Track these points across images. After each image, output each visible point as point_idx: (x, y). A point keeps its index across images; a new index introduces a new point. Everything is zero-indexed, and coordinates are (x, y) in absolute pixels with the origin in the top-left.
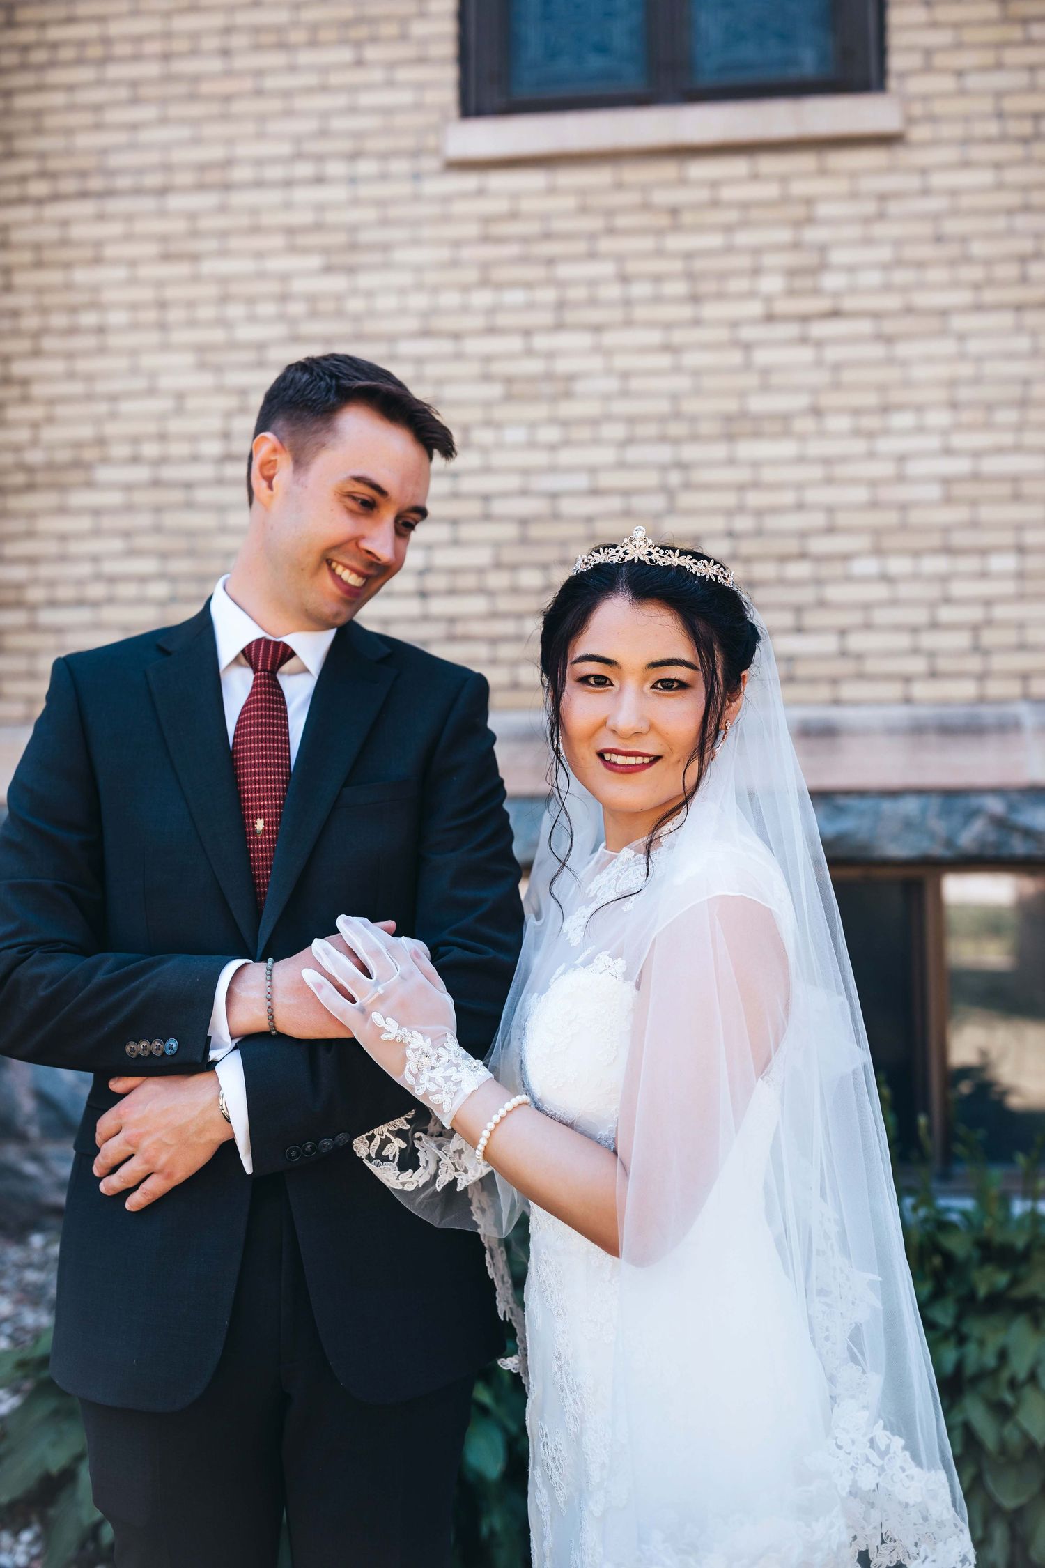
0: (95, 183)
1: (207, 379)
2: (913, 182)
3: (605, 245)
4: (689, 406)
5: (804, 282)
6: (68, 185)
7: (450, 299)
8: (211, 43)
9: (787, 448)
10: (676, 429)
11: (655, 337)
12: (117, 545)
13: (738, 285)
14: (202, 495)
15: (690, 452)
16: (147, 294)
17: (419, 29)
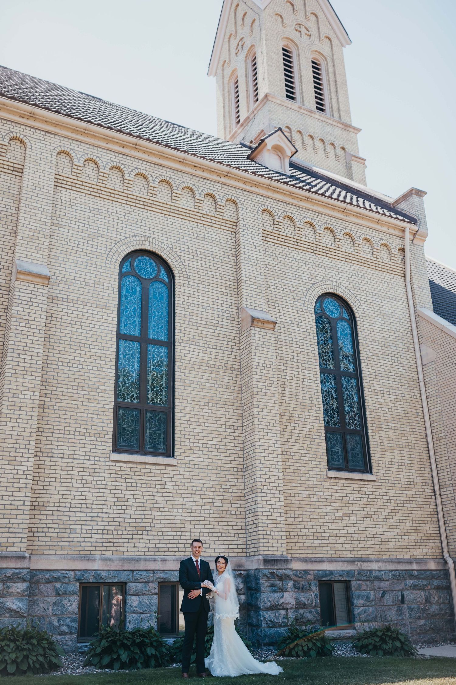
0: (50, 455)
1: (68, 493)
2: (178, 473)
3: (134, 477)
4: (145, 505)
5: (162, 487)
6: (46, 454)
7: (110, 483)
8: (73, 433)
9: (159, 513)
10: (143, 509)
11: (141, 493)
12: (50, 521)
13: (153, 486)
14: (66, 513)
15: (145, 513)
16: (59, 476)
17: (106, 436)
